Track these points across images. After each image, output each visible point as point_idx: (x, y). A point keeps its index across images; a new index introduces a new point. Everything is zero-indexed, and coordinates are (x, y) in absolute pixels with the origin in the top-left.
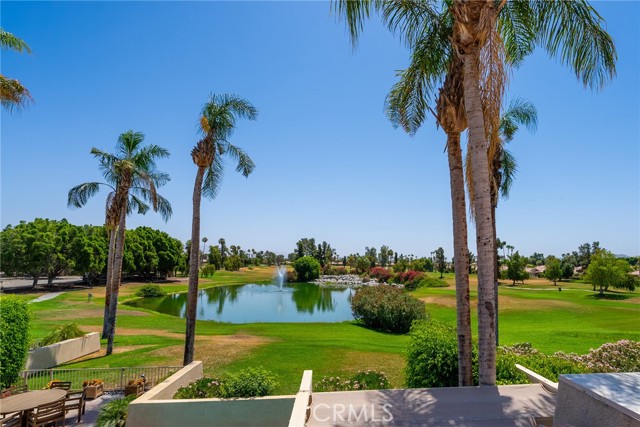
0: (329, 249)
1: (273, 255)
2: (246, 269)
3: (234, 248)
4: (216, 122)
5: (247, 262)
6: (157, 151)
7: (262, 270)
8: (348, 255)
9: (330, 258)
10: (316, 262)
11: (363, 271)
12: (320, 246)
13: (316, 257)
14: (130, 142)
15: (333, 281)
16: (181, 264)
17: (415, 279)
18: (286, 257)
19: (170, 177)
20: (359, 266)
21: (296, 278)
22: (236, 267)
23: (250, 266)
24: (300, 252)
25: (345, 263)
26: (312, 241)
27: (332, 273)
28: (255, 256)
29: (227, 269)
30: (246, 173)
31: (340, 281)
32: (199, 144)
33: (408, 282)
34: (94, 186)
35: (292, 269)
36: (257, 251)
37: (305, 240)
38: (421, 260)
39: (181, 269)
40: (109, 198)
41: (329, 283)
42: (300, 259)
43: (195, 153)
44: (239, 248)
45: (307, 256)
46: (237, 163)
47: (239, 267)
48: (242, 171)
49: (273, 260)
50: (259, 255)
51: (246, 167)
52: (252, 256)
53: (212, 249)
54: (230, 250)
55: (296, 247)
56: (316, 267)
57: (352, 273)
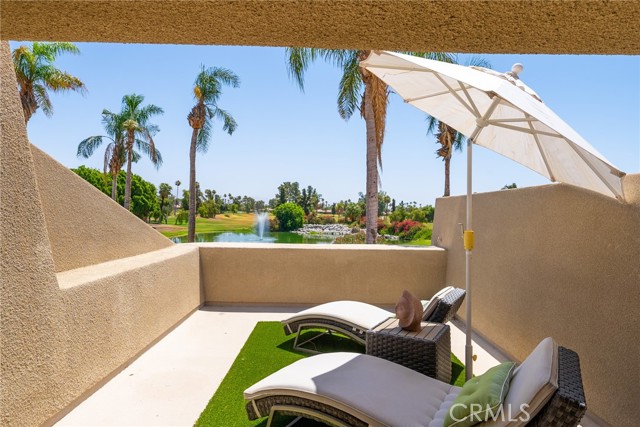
0: (315, 195)
1: (252, 200)
2: (222, 216)
3: (209, 193)
4: (207, 88)
5: (224, 209)
6: (153, 110)
7: (240, 218)
8: (338, 202)
9: (315, 204)
10: (301, 210)
11: (353, 220)
12: (304, 190)
13: (300, 204)
14: (132, 102)
15: (318, 230)
16: (155, 210)
17: (411, 230)
18: (267, 203)
19: (159, 128)
20: (348, 215)
21: (277, 226)
22: (211, 214)
23: (227, 213)
24: (282, 198)
25: (334, 212)
26: (296, 185)
27: (318, 222)
28: (231, 201)
29: (202, 216)
30: (231, 132)
31: (326, 231)
32: (193, 110)
33: (403, 234)
34: (98, 139)
35: (273, 217)
36: (235, 196)
37: (287, 185)
38: (424, 209)
39: (156, 216)
40: (107, 149)
41: (313, 233)
42: (282, 206)
43: (191, 117)
44: (214, 192)
45: (289, 203)
46: (224, 124)
47: (216, 213)
48: (227, 130)
49: (252, 206)
50: (236, 201)
51: (230, 126)
52: (228, 202)
53: (185, 193)
54: (205, 194)
55: (278, 192)
56: (299, 215)
57: (340, 222)
